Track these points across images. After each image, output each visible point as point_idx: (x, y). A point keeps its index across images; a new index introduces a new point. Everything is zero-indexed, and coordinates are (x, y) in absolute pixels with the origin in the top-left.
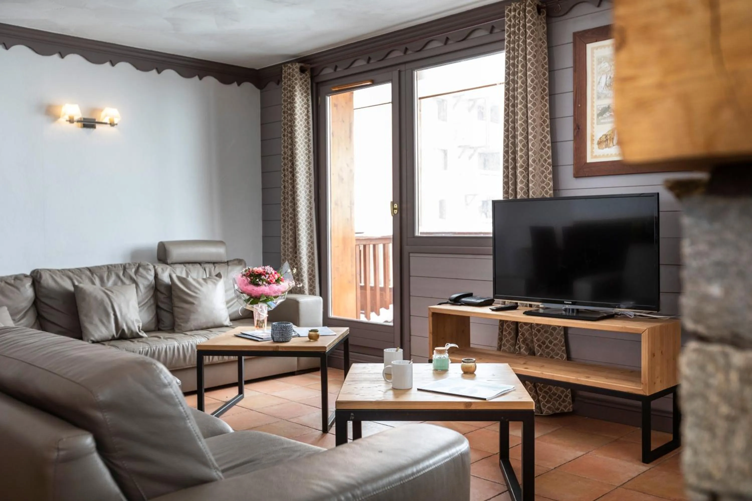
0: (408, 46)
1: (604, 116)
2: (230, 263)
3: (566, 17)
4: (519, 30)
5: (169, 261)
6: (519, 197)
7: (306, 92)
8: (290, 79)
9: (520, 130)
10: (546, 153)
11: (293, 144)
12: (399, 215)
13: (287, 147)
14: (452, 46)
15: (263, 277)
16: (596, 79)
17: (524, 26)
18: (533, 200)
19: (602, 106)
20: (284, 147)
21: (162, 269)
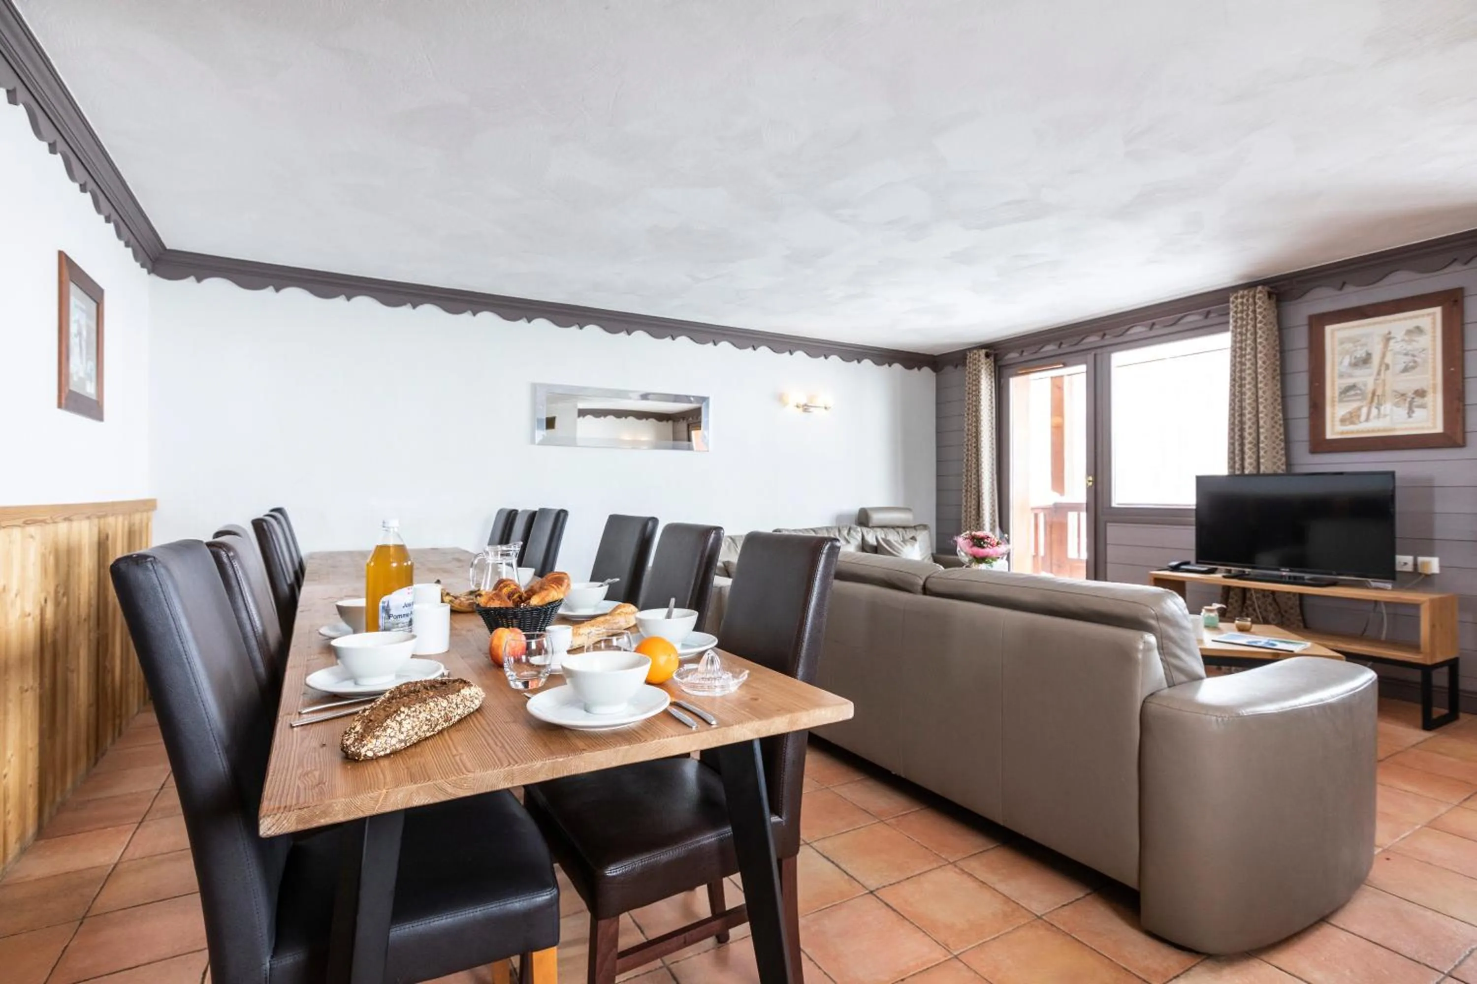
0: (1107, 332)
1: (1348, 394)
2: (917, 528)
3: (1299, 300)
4: (1247, 315)
5: (870, 525)
6: (1247, 472)
7: (990, 375)
8: (976, 364)
9: (1249, 409)
10: (1278, 430)
11: (978, 421)
12: (1093, 488)
13: (971, 425)
14: (1158, 330)
15: (986, 540)
16: (1337, 359)
17: (1254, 311)
18: (1265, 475)
19: (1345, 386)
20: (968, 425)
21: (867, 532)
